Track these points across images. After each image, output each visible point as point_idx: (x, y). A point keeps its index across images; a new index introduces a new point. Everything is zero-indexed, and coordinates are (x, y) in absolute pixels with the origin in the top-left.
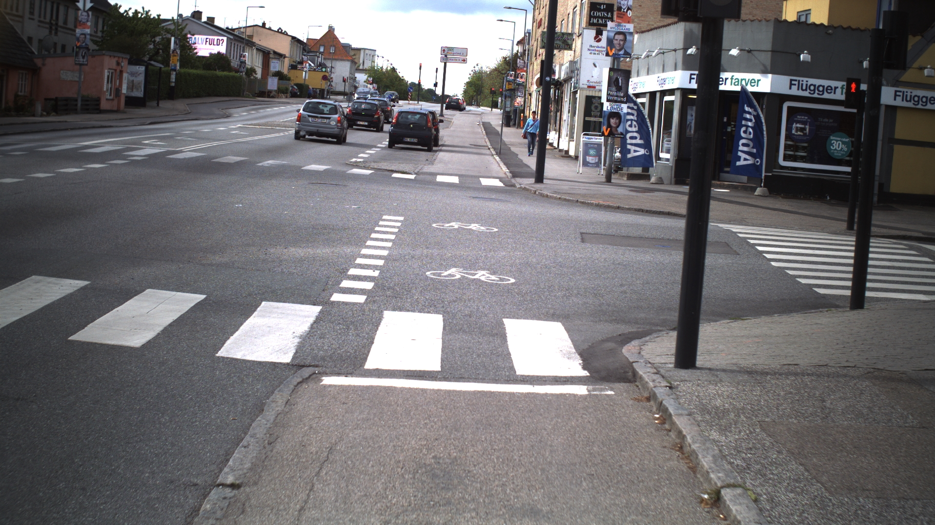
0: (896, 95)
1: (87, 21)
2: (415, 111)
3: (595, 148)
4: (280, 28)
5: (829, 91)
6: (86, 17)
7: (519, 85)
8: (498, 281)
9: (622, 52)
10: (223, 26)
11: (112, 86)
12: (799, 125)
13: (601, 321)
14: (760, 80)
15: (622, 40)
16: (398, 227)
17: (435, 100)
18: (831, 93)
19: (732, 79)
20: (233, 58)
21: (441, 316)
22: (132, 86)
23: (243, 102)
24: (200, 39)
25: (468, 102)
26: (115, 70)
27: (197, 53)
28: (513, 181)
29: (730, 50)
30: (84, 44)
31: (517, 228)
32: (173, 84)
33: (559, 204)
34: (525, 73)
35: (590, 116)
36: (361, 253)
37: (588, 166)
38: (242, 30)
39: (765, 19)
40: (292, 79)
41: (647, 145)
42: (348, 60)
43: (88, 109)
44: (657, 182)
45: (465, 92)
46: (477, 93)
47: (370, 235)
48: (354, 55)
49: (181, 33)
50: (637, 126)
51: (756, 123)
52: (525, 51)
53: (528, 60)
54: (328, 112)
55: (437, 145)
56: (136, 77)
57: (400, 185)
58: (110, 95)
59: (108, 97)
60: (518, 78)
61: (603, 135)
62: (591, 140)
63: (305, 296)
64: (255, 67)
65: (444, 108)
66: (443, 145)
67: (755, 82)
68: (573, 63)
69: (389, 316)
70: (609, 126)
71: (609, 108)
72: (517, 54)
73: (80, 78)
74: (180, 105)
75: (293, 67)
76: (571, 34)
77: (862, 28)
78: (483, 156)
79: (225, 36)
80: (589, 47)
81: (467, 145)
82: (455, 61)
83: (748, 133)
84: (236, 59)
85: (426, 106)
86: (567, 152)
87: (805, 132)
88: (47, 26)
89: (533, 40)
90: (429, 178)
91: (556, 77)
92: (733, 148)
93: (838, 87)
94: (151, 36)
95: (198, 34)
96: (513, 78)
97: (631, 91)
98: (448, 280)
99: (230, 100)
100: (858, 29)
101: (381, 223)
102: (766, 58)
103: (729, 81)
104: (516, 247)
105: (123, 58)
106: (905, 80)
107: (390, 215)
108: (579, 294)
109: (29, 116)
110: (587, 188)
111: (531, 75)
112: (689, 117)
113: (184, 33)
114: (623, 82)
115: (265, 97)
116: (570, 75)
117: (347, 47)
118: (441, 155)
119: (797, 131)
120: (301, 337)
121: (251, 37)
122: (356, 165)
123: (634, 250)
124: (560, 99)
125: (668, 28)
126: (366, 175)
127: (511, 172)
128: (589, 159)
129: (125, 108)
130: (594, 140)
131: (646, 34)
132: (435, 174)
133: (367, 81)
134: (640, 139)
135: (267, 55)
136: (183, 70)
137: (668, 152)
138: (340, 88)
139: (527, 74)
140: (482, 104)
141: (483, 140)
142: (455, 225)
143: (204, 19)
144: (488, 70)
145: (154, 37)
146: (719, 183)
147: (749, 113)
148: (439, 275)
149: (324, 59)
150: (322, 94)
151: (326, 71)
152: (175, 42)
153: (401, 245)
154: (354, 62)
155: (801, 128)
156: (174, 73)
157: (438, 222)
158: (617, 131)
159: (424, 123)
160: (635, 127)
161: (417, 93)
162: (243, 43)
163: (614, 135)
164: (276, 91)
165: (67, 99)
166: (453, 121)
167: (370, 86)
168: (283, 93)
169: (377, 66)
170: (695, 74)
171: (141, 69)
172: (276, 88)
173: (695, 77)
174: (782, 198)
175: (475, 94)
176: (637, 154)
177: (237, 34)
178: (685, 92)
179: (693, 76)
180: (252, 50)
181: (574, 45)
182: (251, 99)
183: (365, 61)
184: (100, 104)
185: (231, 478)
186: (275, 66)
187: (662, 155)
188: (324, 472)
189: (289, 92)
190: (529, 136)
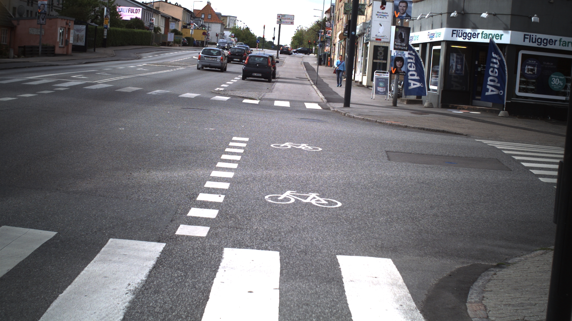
2: (260, 55)
3: (383, 82)
4: (177, 3)
5: (551, 43)
7: (327, 38)
8: (327, 205)
9: (405, 15)
11: (63, 38)
12: (529, 67)
14: (503, 35)
15: (405, 7)
16: (243, 148)
17: (273, 48)
18: (552, 44)
19: (482, 34)
20: (146, 21)
21: (278, 253)
22: (77, 38)
23: (150, 49)
24: (124, 9)
26: (65, 28)
27: (122, 18)
28: (328, 105)
29: (482, 14)
30: (43, 11)
31: (336, 147)
32: (105, 37)
34: (331, 31)
35: (378, 59)
36: (211, 175)
37: (379, 94)
38: (152, 4)
40: (183, 34)
41: (421, 80)
42: (220, 23)
43: (46, 54)
44: (429, 106)
45: (292, 43)
46: (300, 44)
47: (221, 156)
48: (223, 20)
49: (112, 5)
50: (415, 66)
51: (500, 65)
52: (331, 17)
53: (333, 22)
54: (216, 54)
55: (274, 78)
56: (80, 32)
57: (248, 109)
58: (62, 44)
59: (61, 46)
60: (326, 34)
62: (381, 76)
64: (160, 27)
65: (279, 53)
66: (278, 78)
67: (499, 36)
68: (365, 24)
69: (229, 253)
70: (395, 66)
71: (395, 54)
72: (325, 19)
73: (41, 32)
74: (110, 51)
75: (185, 27)
76: (364, 5)
78: (305, 86)
79: (141, 7)
80: (376, 13)
81: (294, 78)
82: (286, 23)
83: (494, 72)
84: (148, 22)
85: (268, 52)
86: (362, 83)
87: (534, 72)
89: (337, 10)
90: (268, 102)
92: (483, 83)
93: (557, 41)
94: (92, 7)
95: (123, 6)
96: (323, 34)
97: (411, 43)
98: (284, 204)
101: (231, 144)
102: (507, 20)
103: (480, 36)
104: (338, 166)
105: (70, 20)
107: (238, 136)
108: (398, 218)
109: (4, 58)
110: (381, 111)
111: (335, 31)
112: (451, 61)
114: (406, 36)
115: (166, 46)
116: (363, 31)
117: (219, 15)
118: (277, 84)
119: (528, 71)
121: (158, 8)
122: (219, 93)
123: (430, 167)
126: (225, 101)
127: (325, 98)
128: (379, 89)
129: (72, 53)
130: (383, 76)
132: (273, 100)
133: (231, 36)
134: (417, 76)
135: (168, 19)
136: (112, 28)
137: (435, 84)
138: (214, 40)
139: (332, 32)
141: (305, 74)
142: (289, 145)
144: (306, 29)
145: (95, 8)
147: (496, 58)
148: (276, 199)
149: (204, 22)
151: (205, 29)
152: (107, 11)
153: (245, 167)
154: (223, 24)
155: (531, 69)
156: (106, 30)
157: (275, 142)
158: (401, 70)
159: (266, 63)
160: (414, 67)
161: (262, 43)
162: (151, 11)
163: (399, 73)
164: (173, 42)
165: (32, 47)
166: (284, 61)
167: (233, 39)
168: (178, 43)
169: (238, 26)
170: (456, 31)
171: (84, 27)
172: (173, 40)
173: (456, 32)
174: (519, 118)
175: (298, 44)
176: (415, 86)
177: (149, 6)
178: (448, 43)
179: (454, 32)
180: (158, 16)
181: (366, 12)
182: (158, 47)
183: (230, 24)
184: (55, 50)
186: (173, 26)
187: (431, 87)
189: (181, 42)
190: (337, 72)
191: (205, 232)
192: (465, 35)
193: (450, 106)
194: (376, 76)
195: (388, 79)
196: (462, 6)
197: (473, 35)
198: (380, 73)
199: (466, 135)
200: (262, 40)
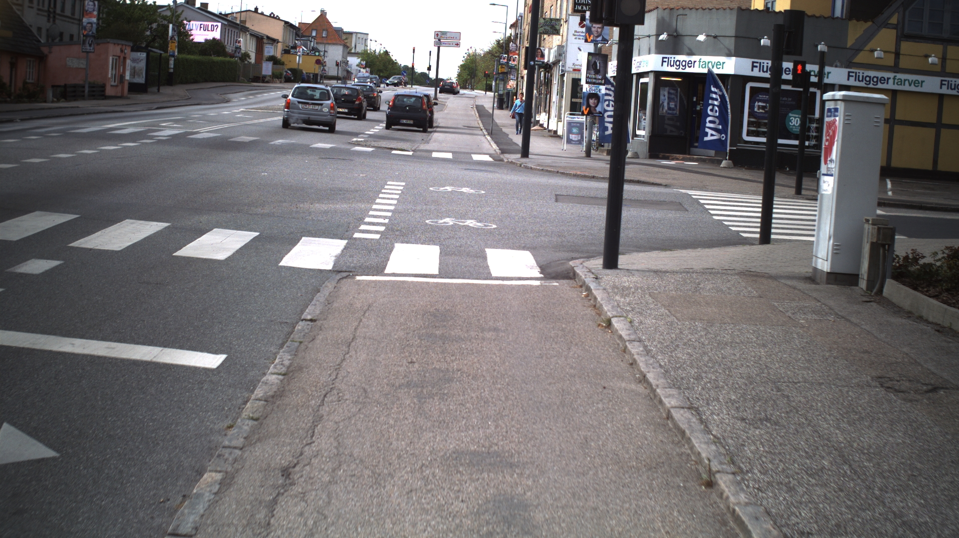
1: (94, 10)
2: (411, 94)
3: (577, 127)
4: (272, 13)
6: (92, 7)
7: (511, 68)
8: (483, 226)
9: (600, 39)
10: (216, 12)
11: (116, 72)
12: (760, 104)
13: (560, 251)
14: (725, 63)
15: (599, 28)
16: (401, 190)
17: (428, 84)
19: (700, 61)
20: (228, 43)
21: (438, 247)
22: (134, 73)
23: (240, 87)
24: (194, 25)
25: (462, 85)
26: (119, 57)
27: (193, 39)
28: (502, 156)
29: (698, 36)
30: (91, 33)
31: (501, 191)
32: (172, 71)
33: (541, 175)
34: (517, 56)
35: (576, 97)
36: (373, 207)
37: (571, 143)
38: (235, 15)
39: (729, 8)
40: (286, 63)
42: (341, 45)
43: (94, 96)
44: (633, 156)
45: (459, 76)
46: (471, 77)
47: (378, 195)
48: (346, 39)
49: (178, 19)
50: (614, 105)
51: (721, 102)
52: (516, 35)
53: (520, 44)
54: (319, 98)
55: (431, 126)
56: (138, 63)
57: (399, 160)
58: (115, 82)
59: (113, 83)
60: (510, 61)
61: (583, 114)
62: (574, 119)
63: (334, 234)
64: (249, 52)
65: (438, 92)
66: (437, 127)
67: (720, 65)
68: (560, 47)
69: (399, 246)
70: (588, 105)
71: (588, 90)
72: (510, 37)
73: (86, 65)
74: (180, 90)
75: (286, 52)
76: (559, 20)
77: (817, 15)
78: (476, 136)
79: (219, 22)
80: (574, 32)
81: (459, 126)
82: (449, 45)
83: (714, 111)
84: (231, 44)
85: (420, 90)
86: (556, 132)
87: (766, 110)
88: (46, 14)
89: (525, 24)
90: (425, 154)
91: (546, 60)
92: (701, 125)
94: (148, 23)
95: (194, 20)
96: (506, 61)
98: (443, 226)
99: (227, 86)
101: (386, 187)
102: (730, 43)
103: (697, 64)
104: (499, 204)
105: (126, 45)
106: (858, 62)
107: (393, 181)
108: (546, 235)
109: (41, 102)
110: (568, 162)
112: (662, 97)
113: (180, 20)
114: (602, 65)
115: (259, 82)
116: (558, 58)
117: (339, 31)
118: (436, 135)
119: (758, 109)
120: (336, 256)
121: (243, 22)
122: (358, 144)
124: (549, 81)
126: (369, 152)
127: (500, 149)
128: (572, 137)
129: (128, 94)
130: (576, 119)
132: (431, 151)
133: (359, 65)
135: (261, 40)
136: (181, 56)
137: (644, 129)
138: (333, 72)
139: (519, 57)
140: (477, 87)
141: (476, 122)
142: (449, 189)
143: (198, 5)
144: (482, 52)
145: (151, 24)
146: (688, 156)
147: (715, 93)
148: (437, 222)
149: (317, 43)
150: (315, 79)
151: (319, 55)
152: (173, 29)
153: (404, 202)
154: (346, 46)
155: (762, 106)
156: (173, 59)
157: (433, 186)
158: (595, 110)
159: (419, 105)
160: (612, 106)
161: (411, 77)
162: (238, 28)
163: (593, 113)
164: (270, 76)
165: (75, 86)
166: (446, 104)
167: (363, 70)
168: (278, 78)
169: (370, 49)
170: (666, 58)
171: (143, 55)
172: (270, 73)
173: (666, 60)
174: (746, 169)
175: (469, 77)
177: (230, 19)
178: (658, 74)
180: (246, 35)
181: (561, 30)
182: (247, 85)
183: (357, 45)
184: (105, 90)
185: (309, 317)
186: (269, 51)
187: (638, 132)
188: (367, 314)
189: (283, 76)
190: (517, 116)
191: (377, 236)
192: (678, 63)
193: (660, 156)
194: (568, 119)
195: (583, 123)
196: (675, 27)
197: (688, 64)
198: (571, 114)
199: (666, 186)
200: (410, 71)
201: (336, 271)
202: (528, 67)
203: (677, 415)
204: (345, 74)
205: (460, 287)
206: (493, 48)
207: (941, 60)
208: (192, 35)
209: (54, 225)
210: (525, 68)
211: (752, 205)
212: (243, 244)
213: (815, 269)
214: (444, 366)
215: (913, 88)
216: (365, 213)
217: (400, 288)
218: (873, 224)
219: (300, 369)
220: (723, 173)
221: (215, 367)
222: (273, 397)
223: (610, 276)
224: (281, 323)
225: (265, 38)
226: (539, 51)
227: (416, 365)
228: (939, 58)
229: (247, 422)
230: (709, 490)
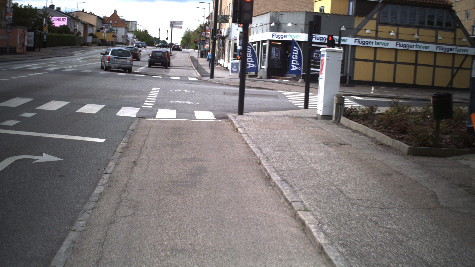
0: (355, 41)
1: (11, 13)
3: (236, 65)
4: (91, 12)
6: (10, 11)
7: (207, 38)
8: (193, 104)
10: (64, 12)
11: (21, 41)
12: (316, 54)
14: (300, 36)
16: (159, 91)
17: (167, 46)
19: (289, 35)
20: (71, 27)
21: (175, 110)
22: (29, 42)
23: (77, 48)
24: (54, 19)
25: (183, 47)
26: (22, 34)
27: (54, 25)
28: (202, 78)
29: (288, 24)
30: (10, 23)
32: (45, 41)
34: (209, 33)
35: (236, 52)
36: (148, 97)
37: (233, 72)
38: (73, 13)
40: (98, 37)
41: (255, 63)
42: (124, 27)
43: (11, 53)
44: (260, 78)
45: (182, 42)
47: (149, 93)
48: (127, 24)
50: (251, 55)
52: (209, 22)
53: (211, 27)
55: (169, 66)
56: (30, 37)
57: (156, 79)
58: (20, 46)
60: (206, 35)
61: (238, 59)
63: (134, 106)
64: (81, 31)
65: (172, 50)
66: (172, 66)
67: (298, 37)
68: (229, 29)
69: (160, 110)
70: (240, 55)
72: (206, 23)
73: (8, 38)
74: (49, 50)
75: (98, 31)
76: (228, 16)
77: (341, 14)
78: (190, 70)
79: (66, 17)
81: (183, 66)
82: (177, 27)
83: (295, 57)
85: (165, 50)
86: (227, 68)
87: (319, 56)
89: (212, 17)
90: (167, 77)
91: (222, 35)
92: (290, 64)
94: (32, 18)
95: (54, 16)
96: (204, 35)
97: (250, 41)
98: (177, 103)
100: (339, 15)
101: (152, 90)
102: (303, 27)
103: (288, 37)
104: (200, 96)
105: (25, 29)
106: (359, 35)
107: (155, 88)
108: (219, 107)
112: (272, 51)
113: (48, 16)
115: (86, 46)
116: (228, 34)
117: (123, 20)
118: (171, 70)
119: (315, 56)
120: (137, 113)
121: (77, 16)
124: (224, 44)
125: (264, 15)
126: (143, 77)
127: (201, 75)
128: (234, 70)
129: (26, 52)
130: (235, 62)
131: (256, 17)
132: (170, 76)
133: (133, 37)
134: (253, 60)
135: (86, 26)
136: (50, 34)
137: (265, 65)
138: (121, 41)
140: (190, 47)
141: (190, 64)
142: (179, 90)
143: (55, 9)
144: (193, 30)
145: (34, 18)
146: (284, 77)
147: (296, 49)
148: (174, 102)
149: (113, 27)
151: (114, 33)
152: (46, 21)
153: (161, 95)
154: (126, 28)
156: (46, 35)
157: (172, 90)
159: (164, 56)
162: (75, 20)
164: (91, 43)
165: (3, 48)
166: (176, 56)
167: (135, 40)
169: (138, 30)
171: (33, 34)
172: (91, 42)
175: (187, 43)
176: (252, 66)
177: (71, 15)
178: (271, 41)
179: (274, 35)
180: (79, 23)
181: (229, 21)
182: (80, 47)
183: (132, 27)
184: (16, 50)
185: (131, 129)
186: (90, 31)
187: (262, 67)
188: (152, 128)
189: (97, 43)
190: (209, 60)
191: (151, 107)
192: (279, 36)
193: (272, 77)
194: (232, 61)
196: (278, 20)
197: (284, 36)
198: (234, 59)
199: (273, 90)
200: (158, 40)
201: (138, 117)
202: (213, 38)
203: (253, 149)
204: (126, 41)
205: (184, 121)
206: (198, 28)
207: (396, 34)
208: (54, 23)
209: (26, 102)
210: (212, 39)
211: (301, 95)
212: (100, 109)
213: (318, 114)
214: (180, 141)
215: (384, 46)
216: (145, 99)
217: (162, 122)
218: (337, 96)
219: (132, 141)
220: (299, 84)
221: (103, 142)
222: (125, 148)
223: (240, 117)
224: (122, 131)
225: (88, 24)
226: (219, 30)
227: (170, 141)
228: (395, 33)
229: (119, 153)
230: (259, 165)
